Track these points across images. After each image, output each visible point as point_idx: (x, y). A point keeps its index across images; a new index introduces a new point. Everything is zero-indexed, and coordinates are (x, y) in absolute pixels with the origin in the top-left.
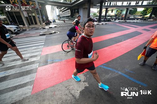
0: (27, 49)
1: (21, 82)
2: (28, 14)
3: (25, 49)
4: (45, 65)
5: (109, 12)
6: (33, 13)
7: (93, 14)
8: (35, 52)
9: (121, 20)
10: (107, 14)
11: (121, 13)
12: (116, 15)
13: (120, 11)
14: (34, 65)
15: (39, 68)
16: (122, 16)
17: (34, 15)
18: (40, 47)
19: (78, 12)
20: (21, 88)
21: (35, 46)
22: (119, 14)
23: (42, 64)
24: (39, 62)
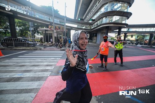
0: (47, 59)
1: (28, 86)
2: (57, 35)
3: (45, 59)
4: (56, 75)
5: (128, 37)
6: (61, 35)
7: (110, 38)
8: (52, 62)
9: (144, 45)
10: (126, 38)
11: (143, 39)
12: (137, 40)
13: (142, 37)
14: (46, 73)
15: (50, 77)
16: (145, 41)
17: (61, 36)
18: (57, 59)
19: (96, 36)
20: (26, 93)
21: (54, 57)
22: (141, 40)
23: (53, 74)
24: (52, 71)
